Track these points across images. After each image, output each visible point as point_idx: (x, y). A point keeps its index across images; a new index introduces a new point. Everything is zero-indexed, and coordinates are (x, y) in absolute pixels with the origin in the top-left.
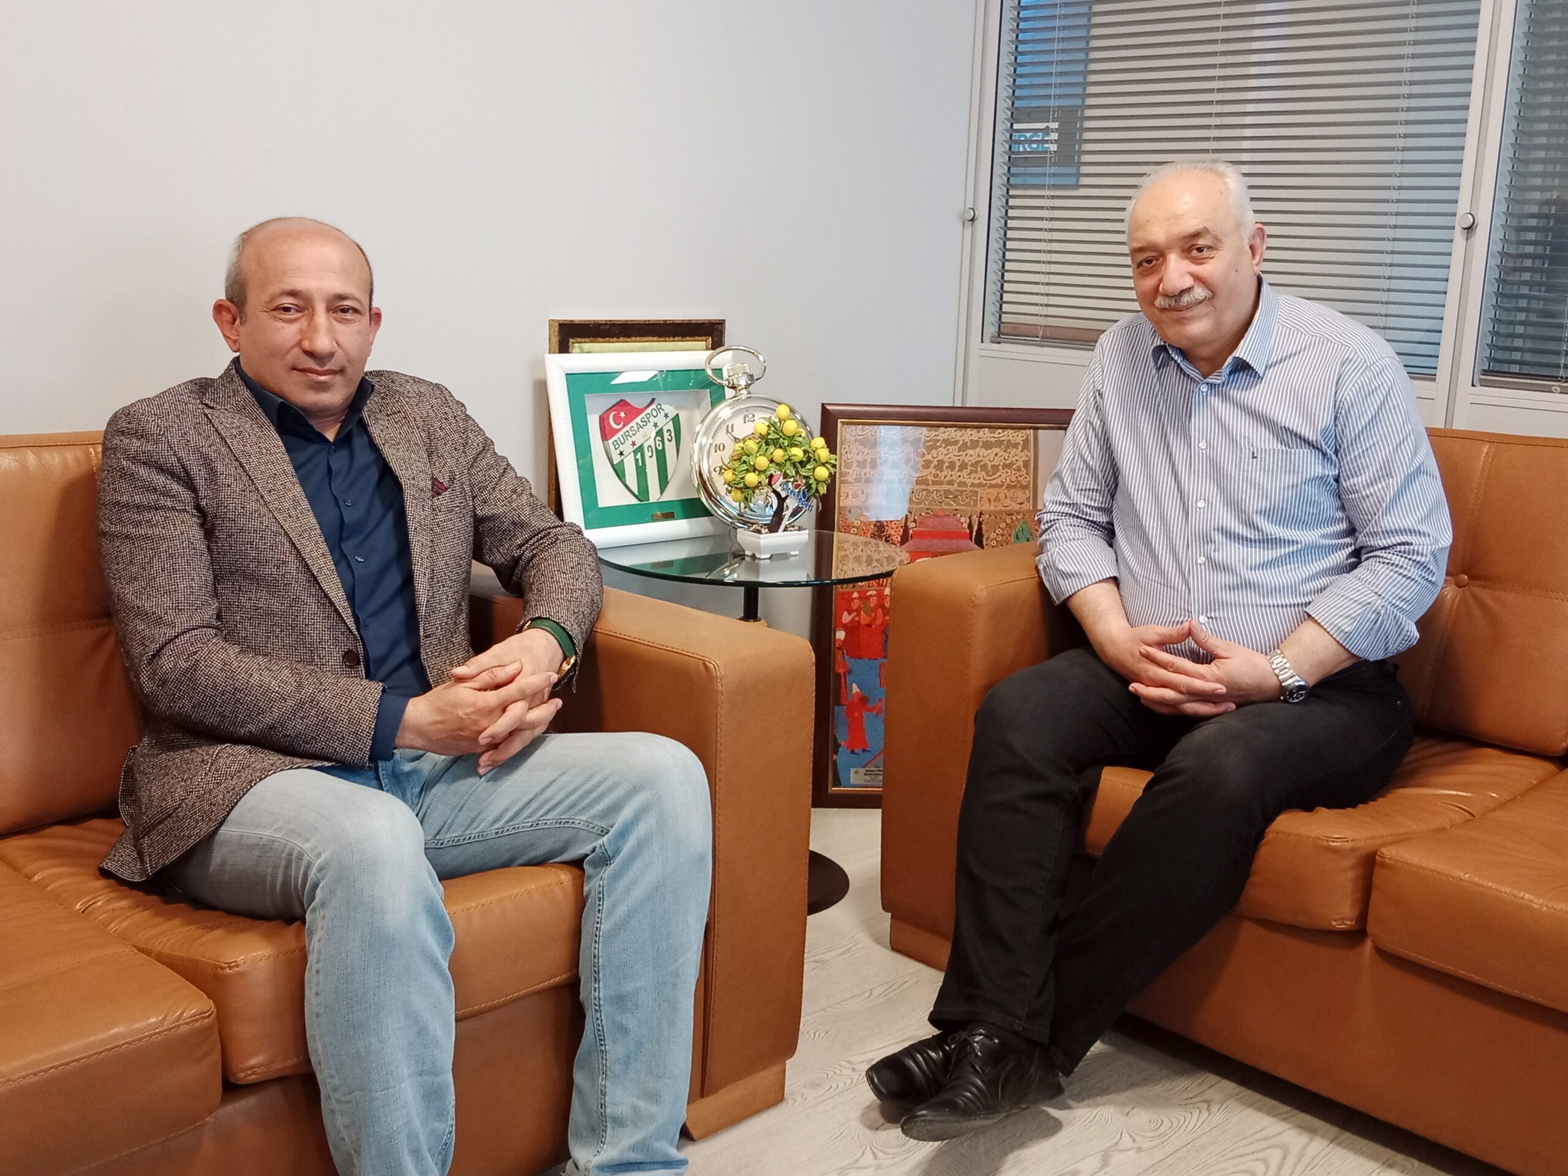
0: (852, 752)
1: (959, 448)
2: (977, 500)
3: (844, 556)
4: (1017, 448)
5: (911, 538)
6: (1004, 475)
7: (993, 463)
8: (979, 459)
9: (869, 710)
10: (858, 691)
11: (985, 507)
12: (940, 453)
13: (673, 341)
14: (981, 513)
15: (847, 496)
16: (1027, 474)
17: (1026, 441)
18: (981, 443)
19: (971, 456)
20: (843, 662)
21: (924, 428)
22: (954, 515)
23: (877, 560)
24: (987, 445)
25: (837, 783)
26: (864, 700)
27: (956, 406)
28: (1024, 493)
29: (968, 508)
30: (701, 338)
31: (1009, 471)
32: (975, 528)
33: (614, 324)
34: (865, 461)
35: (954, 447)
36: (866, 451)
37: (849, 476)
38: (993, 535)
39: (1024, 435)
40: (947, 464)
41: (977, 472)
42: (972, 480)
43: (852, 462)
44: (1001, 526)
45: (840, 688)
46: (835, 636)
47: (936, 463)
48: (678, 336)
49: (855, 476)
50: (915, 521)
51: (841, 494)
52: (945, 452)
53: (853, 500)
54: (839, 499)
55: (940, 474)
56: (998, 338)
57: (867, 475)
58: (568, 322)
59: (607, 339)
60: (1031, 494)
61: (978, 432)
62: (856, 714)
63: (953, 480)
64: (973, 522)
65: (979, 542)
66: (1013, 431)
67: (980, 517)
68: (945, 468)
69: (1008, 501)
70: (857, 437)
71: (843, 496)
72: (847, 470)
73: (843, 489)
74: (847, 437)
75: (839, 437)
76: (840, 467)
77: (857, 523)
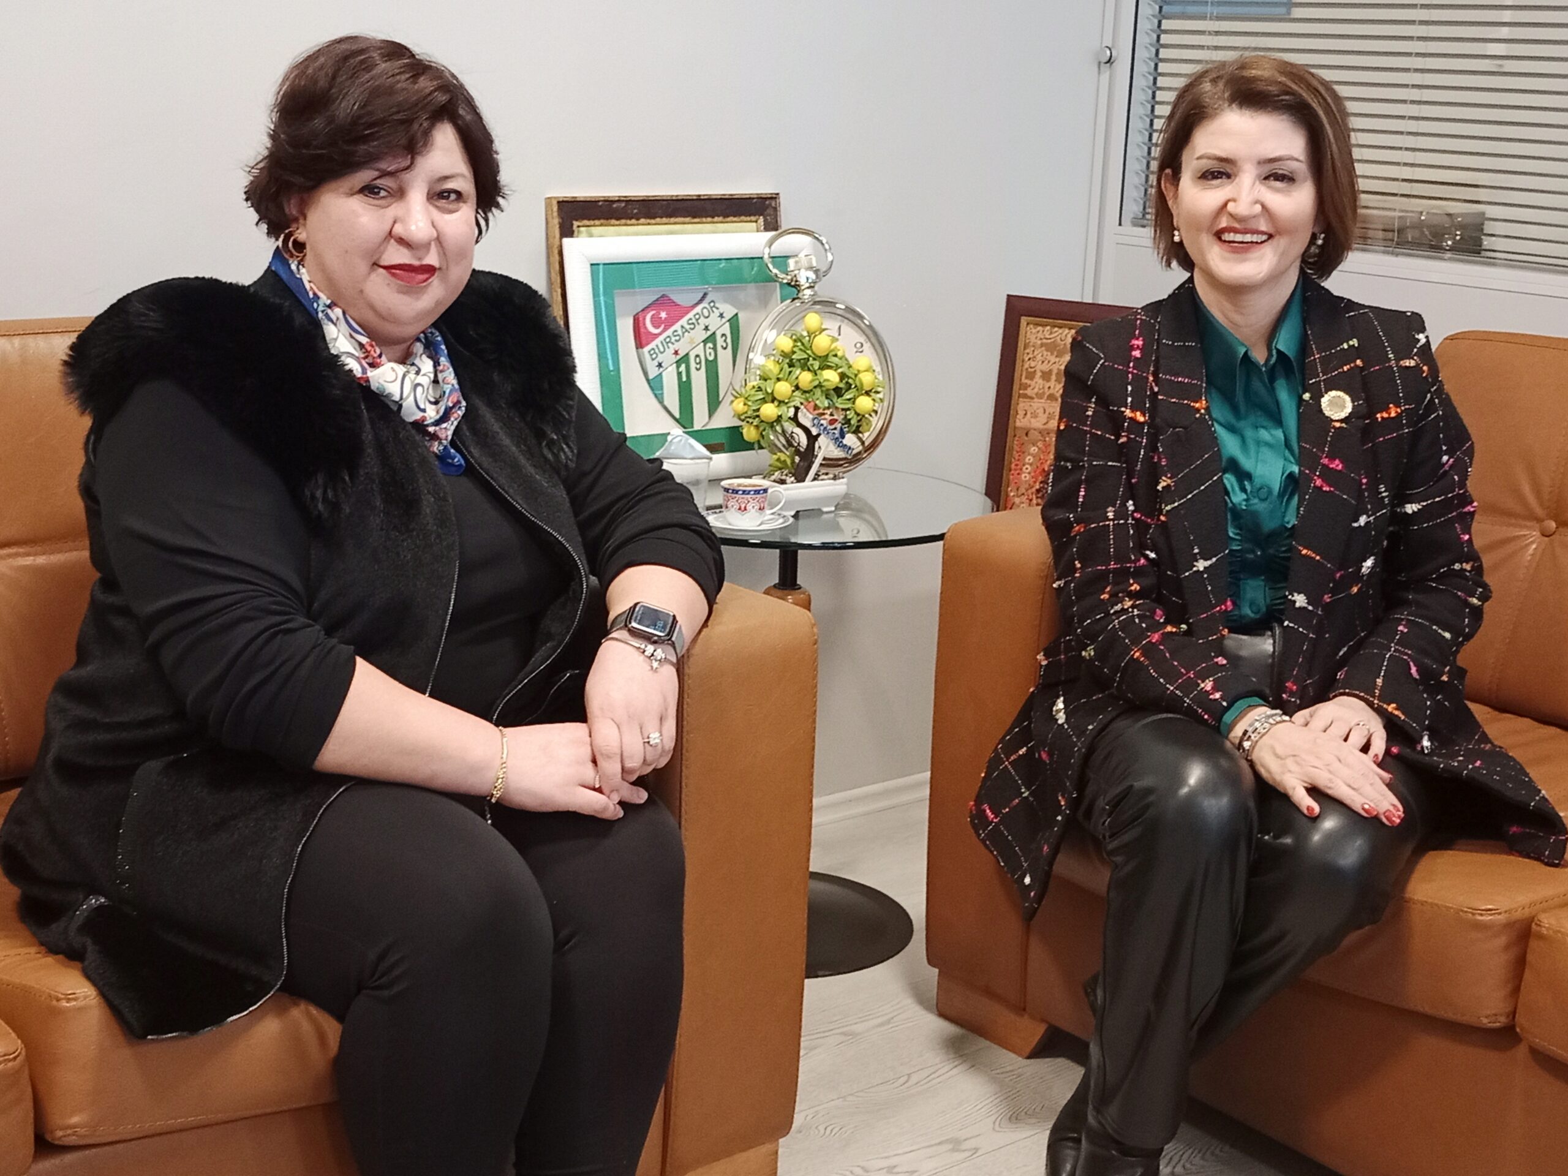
15: (1026, 414)
30: (744, 219)
34: (1051, 371)
36: (1053, 359)
37: (1028, 389)
43: (1035, 371)
49: (1036, 390)
51: (1018, 411)
53: (1033, 420)
57: (1051, 391)
70: (1044, 341)
71: (1021, 413)
72: (1028, 382)
73: (1021, 405)
74: (1033, 340)
75: (1021, 338)
76: (1021, 377)
77: (1034, 450)
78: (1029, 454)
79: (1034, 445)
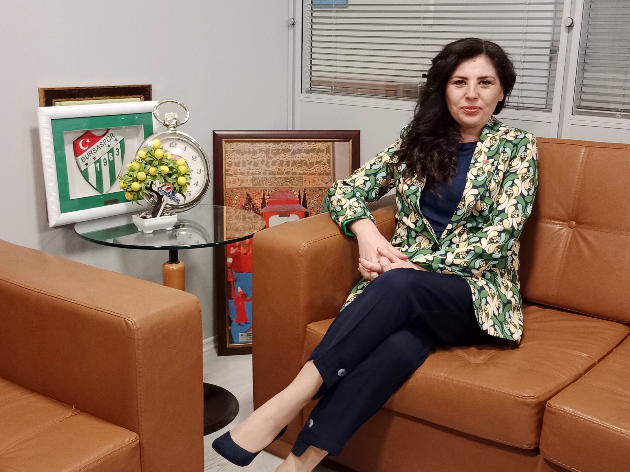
0: (239, 324)
1: (291, 153)
2: (302, 182)
3: (229, 216)
4: (323, 153)
5: (267, 205)
6: (317, 167)
7: (310, 161)
8: (303, 159)
9: (248, 301)
10: (241, 290)
11: (307, 186)
12: (281, 157)
13: (120, 98)
14: (305, 189)
15: (230, 182)
16: (329, 166)
17: (328, 148)
18: (303, 150)
19: (298, 158)
20: (232, 275)
21: (271, 143)
22: (290, 191)
23: (249, 218)
24: (308, 152)
25: (232, 342)
26: (244, 295)
27: (289, 130)
28: (328, 177)
29: (297, 187)
30: (137, 96)
31: (319, 165)
32: (302, 197)
33: (81, 89)
34: (239, 162)
35: (288, 153)
36: (239, 157)
37: (230, 171)
38: (312, 201)
39: (326, 145)
40: (285, 163)
41: (301, 166)
42: (299, 171)
43: (232, 163)
44: (316, 196)
45: (231, 290)
46: (227, 261)
47: (279, 162)
48: (123, 95)
49: (233, 171)
50: (269, 195)
51: (227, 182)
52: (284, 156)
53: (233, 185)
54: (225, 185)
55: (281, 168)
56: (310, 91)
57: (241, 171)
58: (52, 89)
59: (77, 99)
60: (332, 177)
61: (301, 144)
62: (241, 303)
63: (289, 172)
64: (301, 194)
65: (305, 205)
66: (320, 143)
67: (304, 192)
68: (284, 165)
69: (319, 182)
70: (234, 149)
71: (228, 182)
72: (229, 168)
73: (227, 179)
74: (228, 149)
75: (223, 149)
76: (225, 166)
77: (236, 197)
78: (234, 200)
79: (236, 196)
